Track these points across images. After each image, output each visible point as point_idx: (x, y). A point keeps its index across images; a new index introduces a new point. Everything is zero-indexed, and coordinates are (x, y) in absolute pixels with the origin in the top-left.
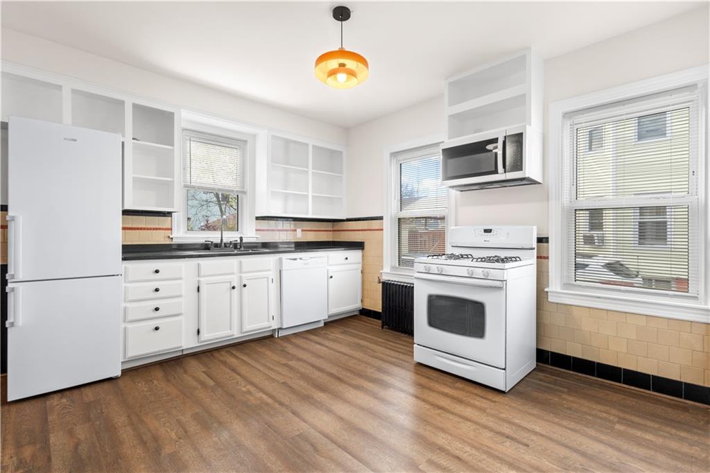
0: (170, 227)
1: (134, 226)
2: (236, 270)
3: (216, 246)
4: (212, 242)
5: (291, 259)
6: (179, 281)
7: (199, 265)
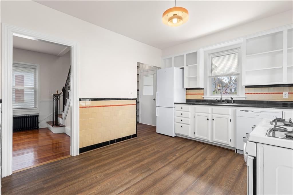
0: (203, 93)
1: (193, 93)
2: (210, 112)
3: (219, 101)
4: (217, 99)
5: (242, 110)
6: (188, 113)
7: (195, 107)
